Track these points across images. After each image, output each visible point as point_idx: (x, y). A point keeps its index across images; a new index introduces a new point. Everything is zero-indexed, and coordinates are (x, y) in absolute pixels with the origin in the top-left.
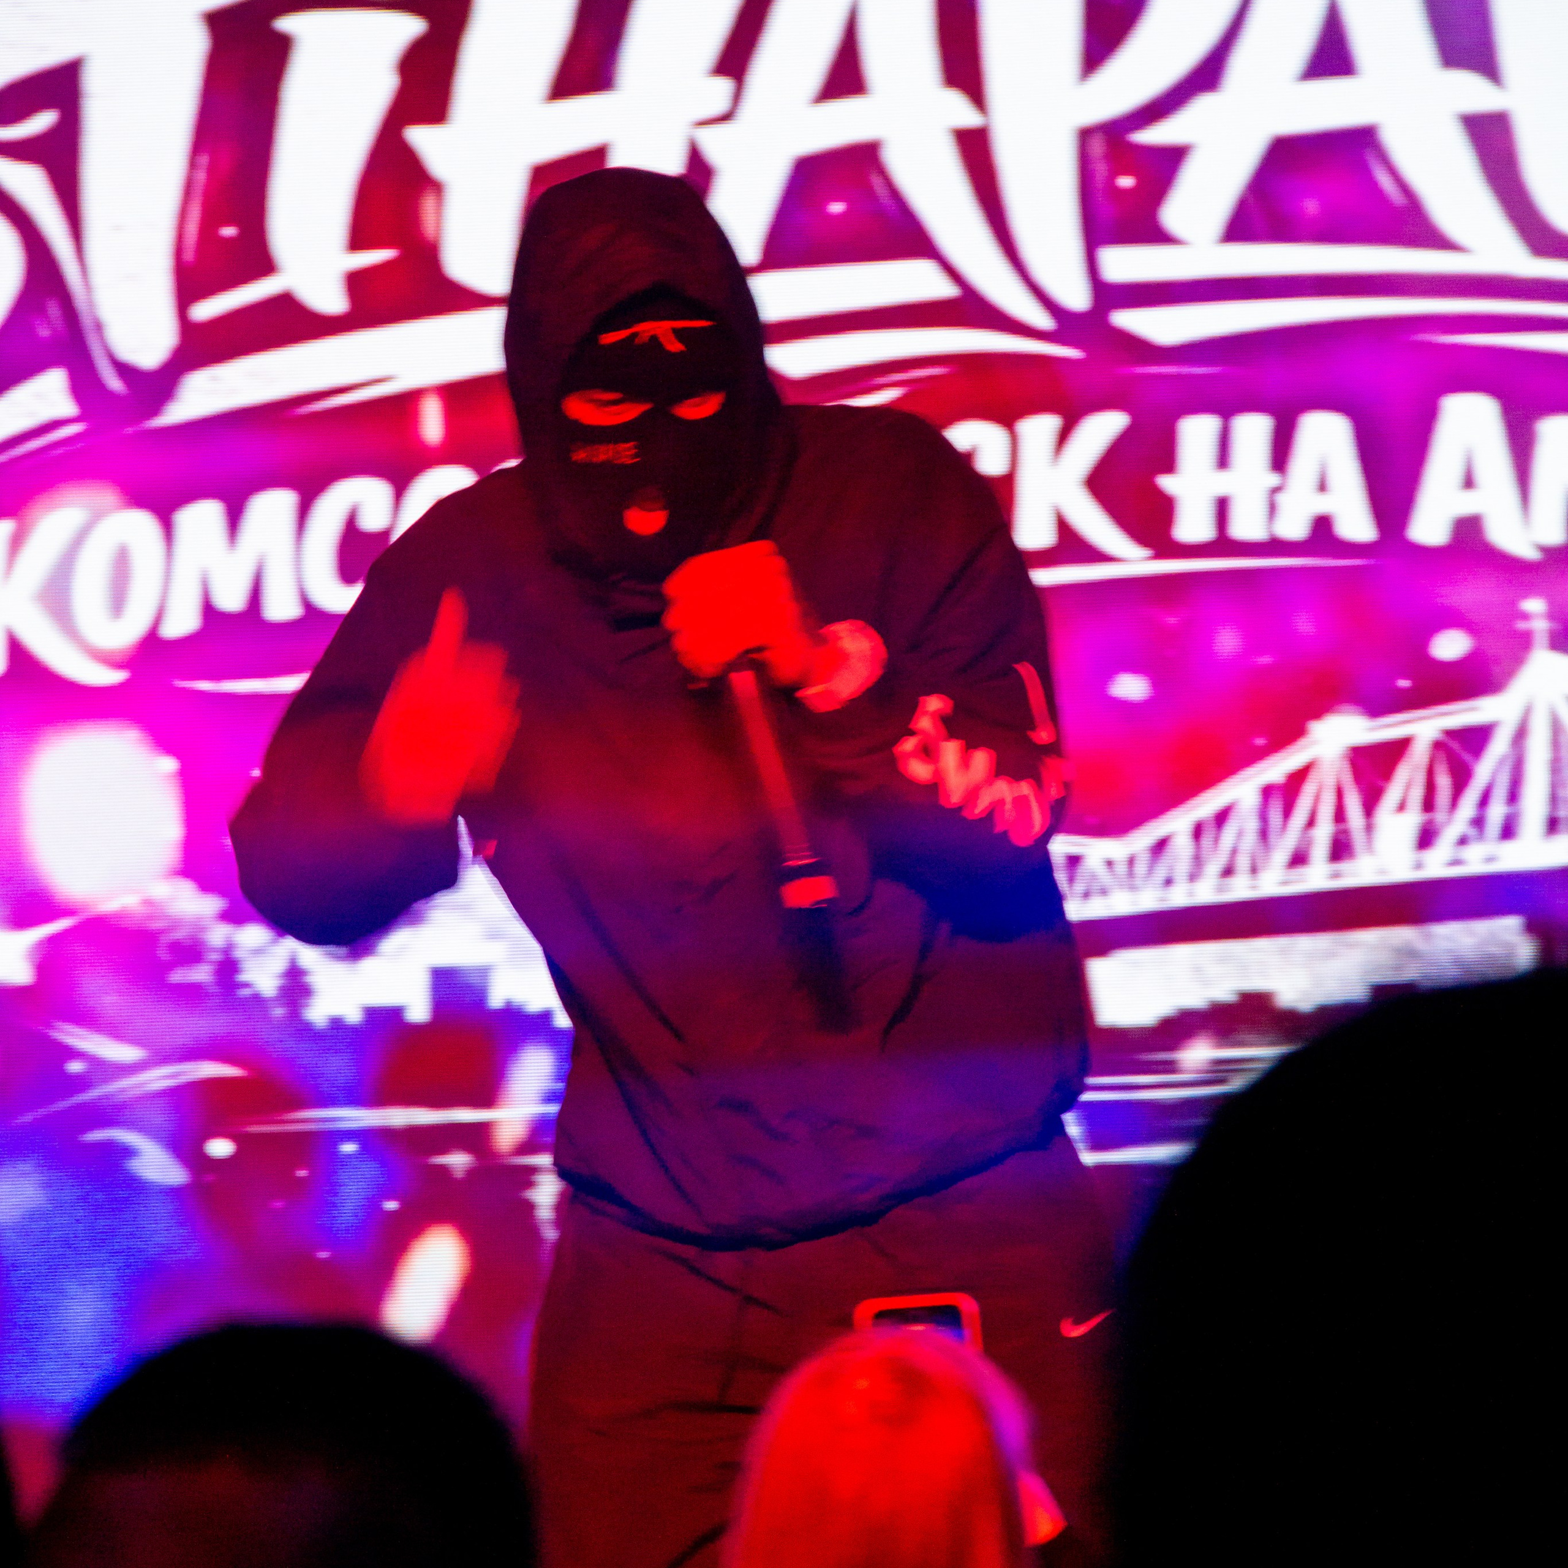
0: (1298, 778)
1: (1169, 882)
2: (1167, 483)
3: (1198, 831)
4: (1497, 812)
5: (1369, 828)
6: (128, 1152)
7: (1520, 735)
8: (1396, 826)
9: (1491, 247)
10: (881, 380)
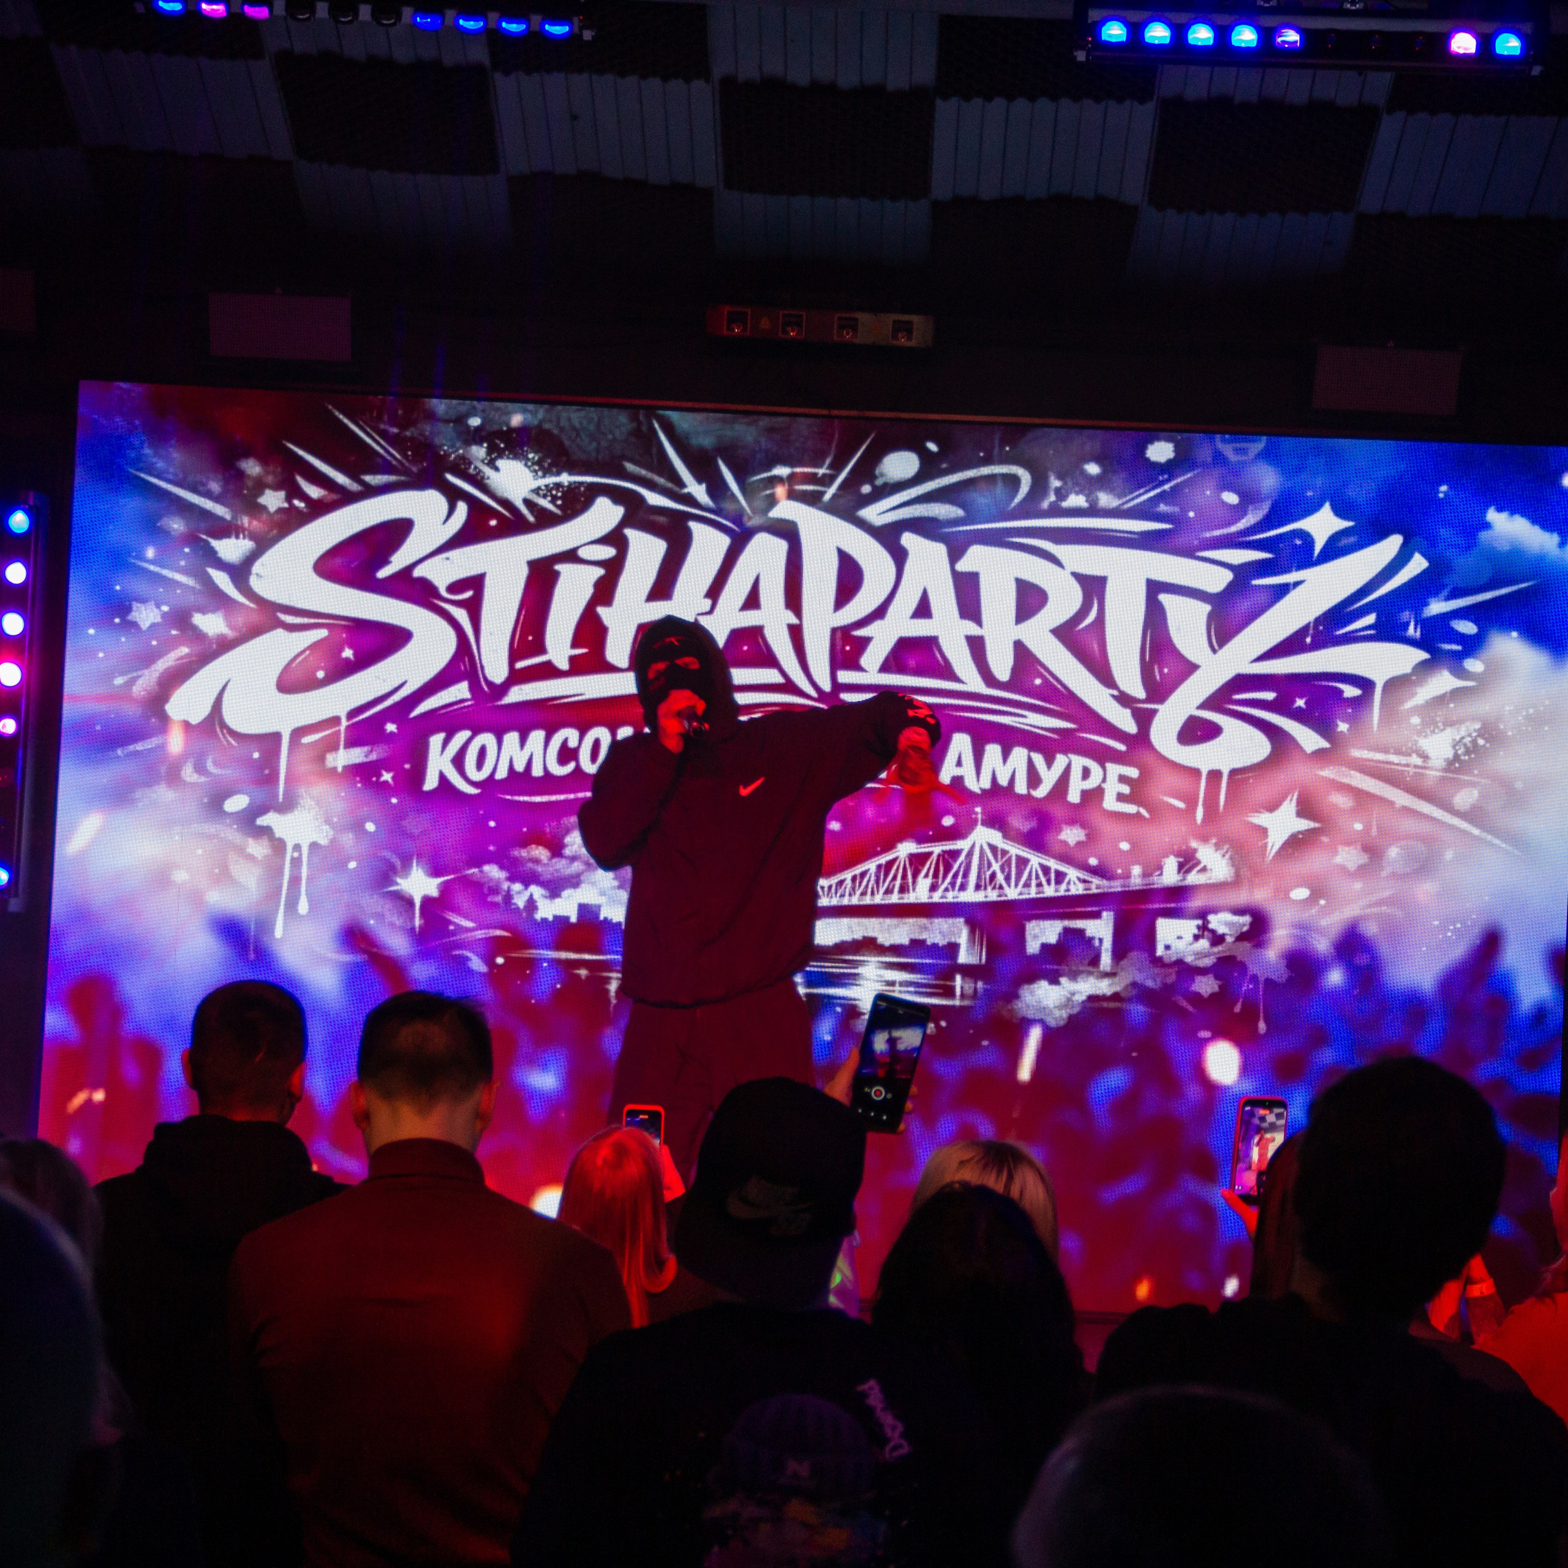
0: (890, 864)
1: (842, 896)
3: (854, 879)
4: (959, 881)
5: (914, 882)
6: (468, 959)
7: (970, 854)
8: (924, 884)
9: (974, 683)
10: (756, 710)
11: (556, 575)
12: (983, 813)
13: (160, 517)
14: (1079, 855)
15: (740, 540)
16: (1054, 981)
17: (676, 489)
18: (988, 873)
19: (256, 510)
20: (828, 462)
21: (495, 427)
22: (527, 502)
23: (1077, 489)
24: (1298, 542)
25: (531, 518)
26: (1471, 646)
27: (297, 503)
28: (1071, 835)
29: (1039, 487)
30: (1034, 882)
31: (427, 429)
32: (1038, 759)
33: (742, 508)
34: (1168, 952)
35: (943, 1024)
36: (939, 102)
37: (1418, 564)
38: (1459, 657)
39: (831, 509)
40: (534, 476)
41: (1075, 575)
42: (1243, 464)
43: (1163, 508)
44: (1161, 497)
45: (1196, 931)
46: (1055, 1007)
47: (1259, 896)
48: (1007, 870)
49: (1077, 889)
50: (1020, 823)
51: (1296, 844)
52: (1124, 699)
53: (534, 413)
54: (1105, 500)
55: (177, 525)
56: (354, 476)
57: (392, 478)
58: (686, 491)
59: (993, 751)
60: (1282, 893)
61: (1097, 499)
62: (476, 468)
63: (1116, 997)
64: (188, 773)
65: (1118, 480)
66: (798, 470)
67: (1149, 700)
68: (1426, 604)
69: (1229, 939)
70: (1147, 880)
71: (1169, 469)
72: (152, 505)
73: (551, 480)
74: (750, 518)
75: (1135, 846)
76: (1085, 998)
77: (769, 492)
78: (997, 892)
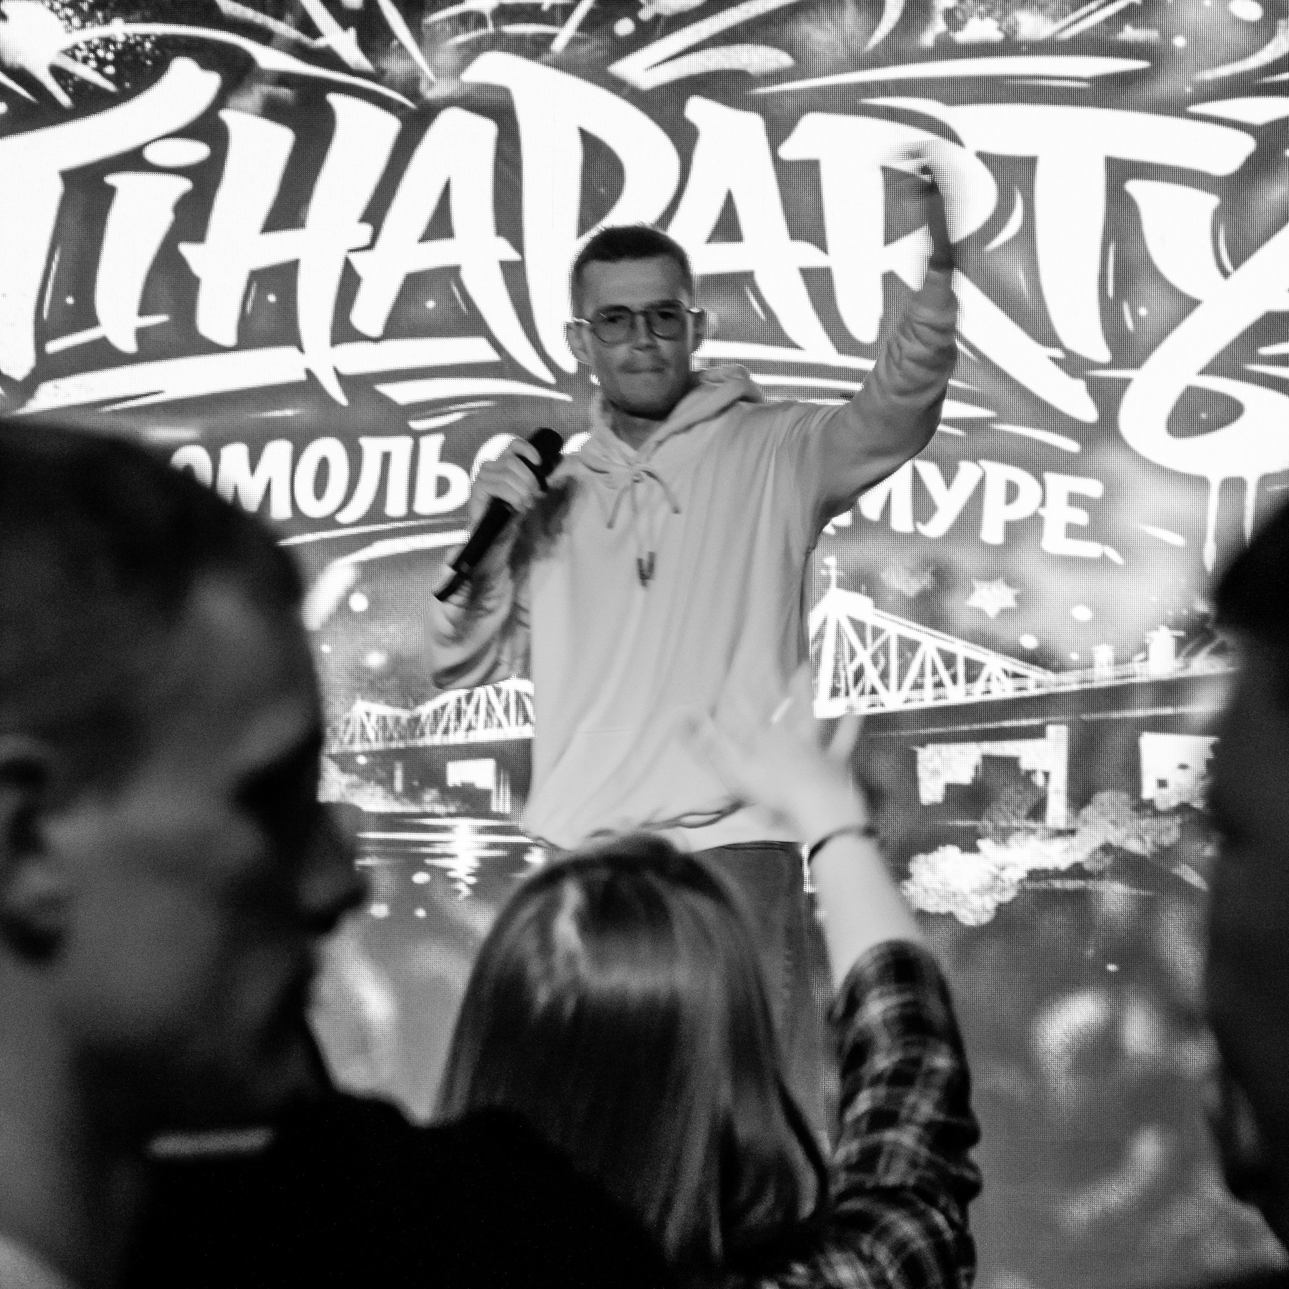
10: (452, 408)
11: (111, 191)
12: (838, 568)
14: (1002, 632)
16: (970, 847)
17: (306, 40)
18: (852, 668)
22: (58, 73)
23: (982, 8)
25: (65, 100)
28: (990, 599)
29: (917, 8)
30: (929, 681)
32: (931, 474)
33: (417, 68)
34: (1164, 791)
40: (66, 27)
41: (981, 156)
43: (1130, 33)
44: (1127, 15)
46: (974, 891)
48: (882, 661)
49: (1004, 690)
50: (902, 581)
52: (1072, 364)
54: (1031, 25)
58: (320, 43)
61: (1017, 23)
63: (1077, 871)
66: (509, 1)
67: (1115, 363)
70: (1123, 670)
73: (95, 32)
74: (431, 85)
75: (1099, 612)
76: (1023, 874)
77: (461, 38)
78: (867, 699)
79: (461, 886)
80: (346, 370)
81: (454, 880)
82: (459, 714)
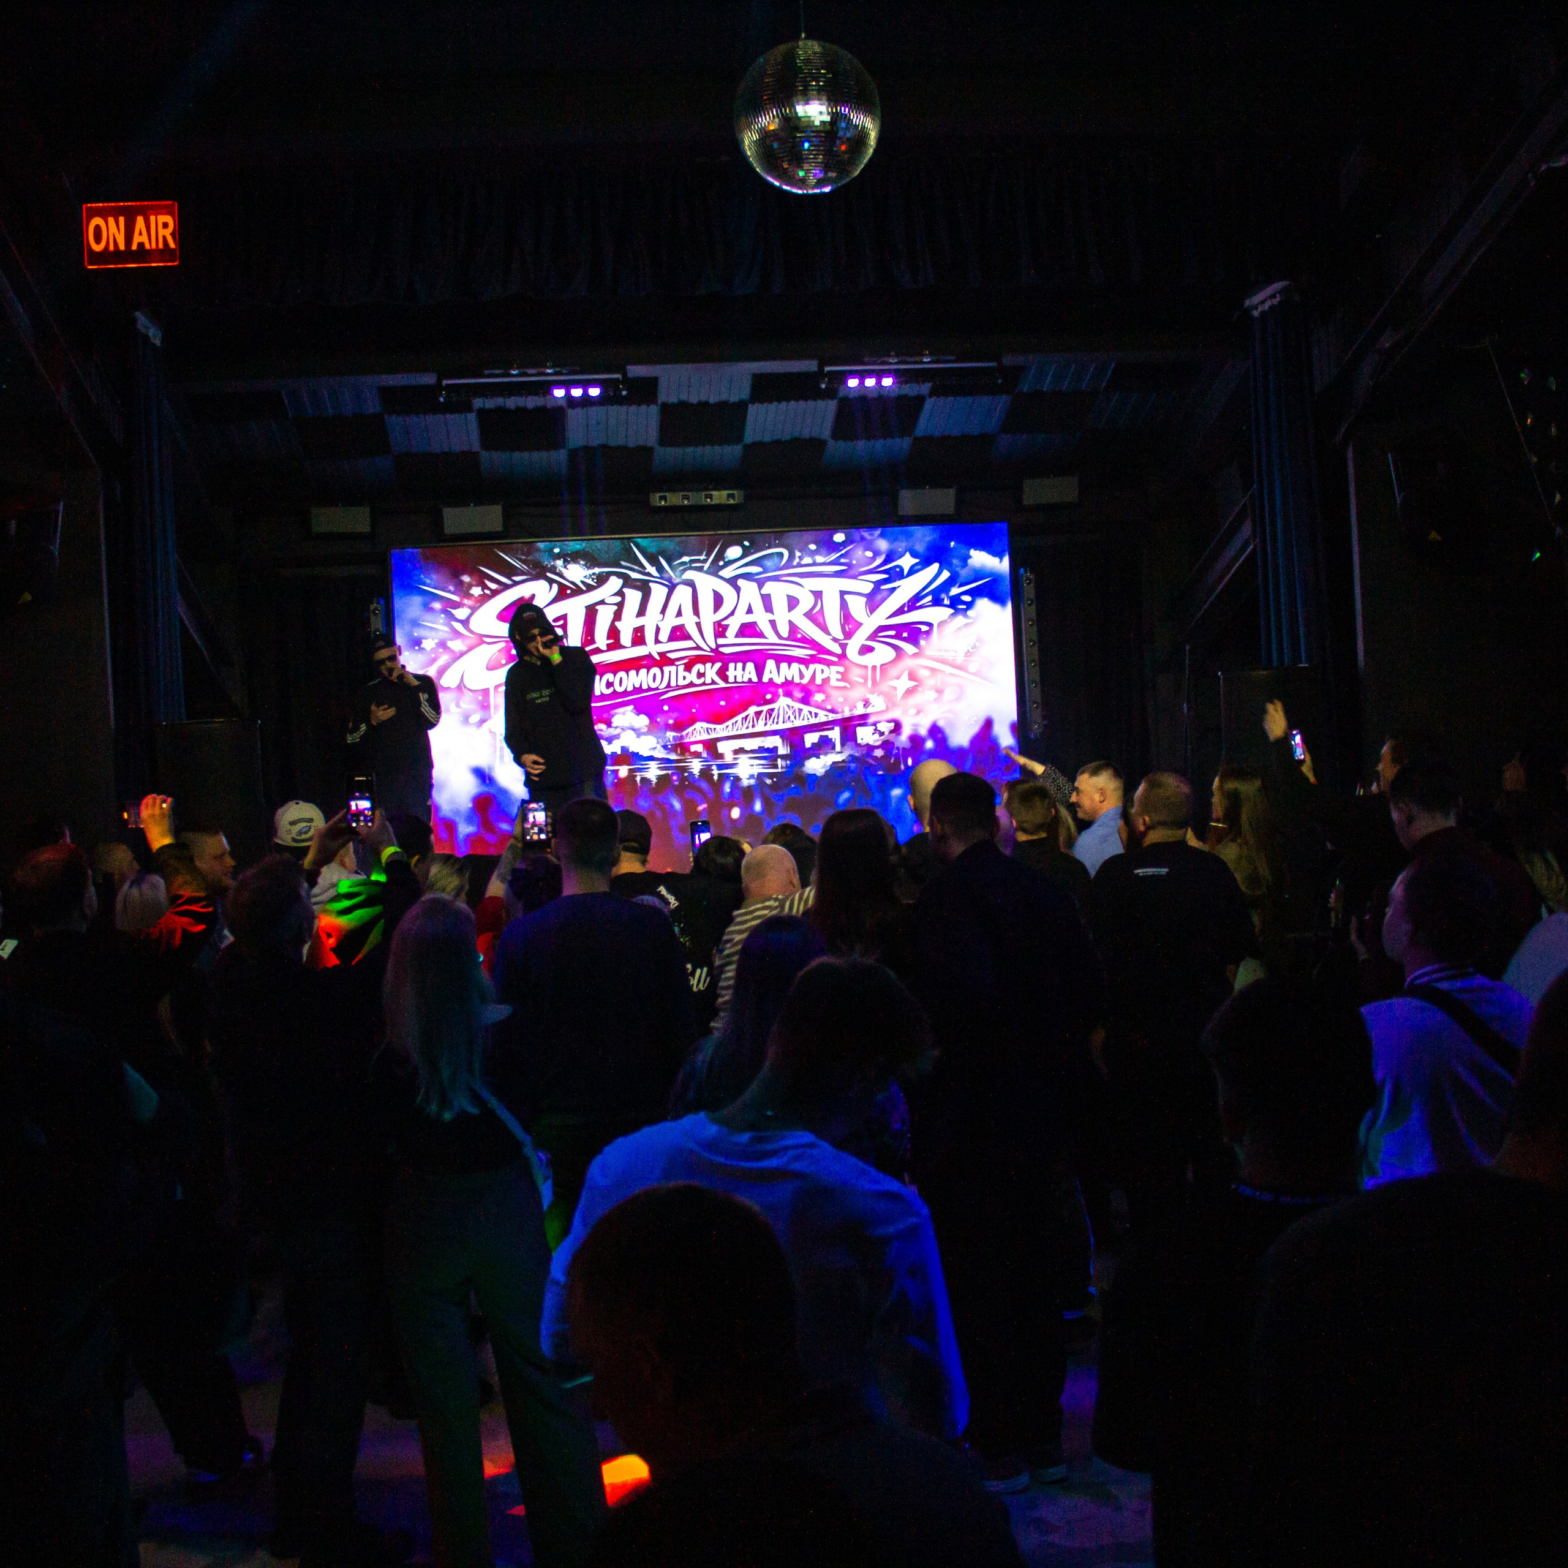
0: (746, 717)
1: (728, 732)
2: (727, 673)
3: (733, 724)
4: (776, 720)
5: (757, 723)
7: (779, 709)
8: (761, 722)
9: (772, 638)
11: (597, 611)
12: (783, 691)
13: (430, 603)
14: (823, 705)
15: (672, 588)
16: (818, 757)
17: (643, 570)
18: (787, 716)
19: (470, 596)
20: (704, 553)
21: (566, 552)
22: (583, 582)
23: (807, 555)
24: (898, 570)
25: (584, 588)
26: (970, 605)
27: (487, 592)
28: (819, 697)
29: (792, 556)
30: (806, 718)
31: (537, 555)
32: (803, 667)
33: (671, 576)
34: (863, 741)
35: (775, 780)
36: (750, 405)
37: (946, 575)
38: (966, 610)
39: (707, 572)
40: (584, 570)
41: (810, 591)
42: (871, 540)
43: (842, 560)
44: (841, 556)
45: (873, 731)
46: (820, 768)
47: (895, 714)
48: (794, 714)
49: (824, 719)
50: (798, 695)
51: (910, 692)
52: (835, 640)
53: (581, 545)
54: (819, 559)
55: (437, 606)
56: (509, 578)
57: (525, 577)
58: (647, 571)
59: (784, 665)
60: (905, 712)
61: (816, 559)
62: (559, 570)
63: (843, 761)
64: (453, 707)
65: (823, 551)
66: (693, 558)
67: (845, 639)
68: (950, 591)
69: (886, 733)
70: (852, 712)
71: (844, 544)
72: (427, 599)
73: (591, 572)
74: (675, 580)
75: (846, 699)
76: (831, 763)
77: (681, 568)
78: (791, 723)
79: (696, 776)
80: (659, 651)
81: (695, 775)
82: (693, 733)
